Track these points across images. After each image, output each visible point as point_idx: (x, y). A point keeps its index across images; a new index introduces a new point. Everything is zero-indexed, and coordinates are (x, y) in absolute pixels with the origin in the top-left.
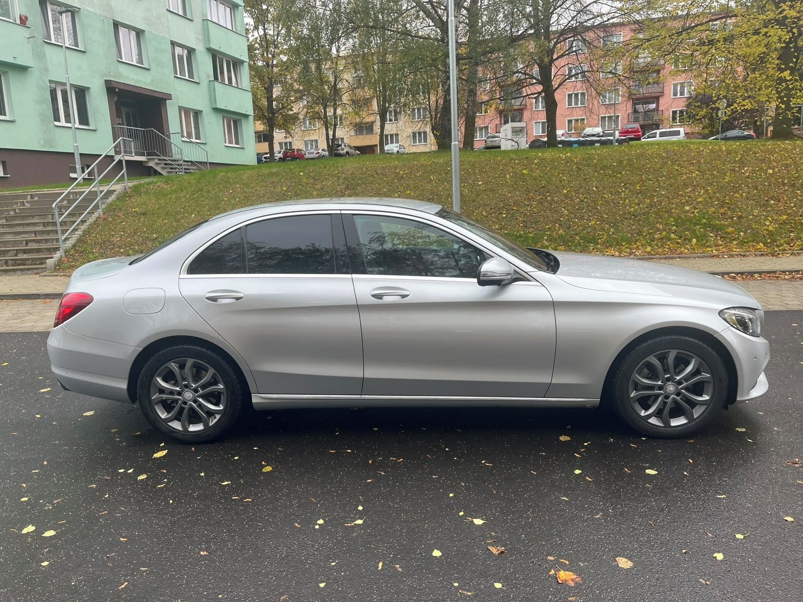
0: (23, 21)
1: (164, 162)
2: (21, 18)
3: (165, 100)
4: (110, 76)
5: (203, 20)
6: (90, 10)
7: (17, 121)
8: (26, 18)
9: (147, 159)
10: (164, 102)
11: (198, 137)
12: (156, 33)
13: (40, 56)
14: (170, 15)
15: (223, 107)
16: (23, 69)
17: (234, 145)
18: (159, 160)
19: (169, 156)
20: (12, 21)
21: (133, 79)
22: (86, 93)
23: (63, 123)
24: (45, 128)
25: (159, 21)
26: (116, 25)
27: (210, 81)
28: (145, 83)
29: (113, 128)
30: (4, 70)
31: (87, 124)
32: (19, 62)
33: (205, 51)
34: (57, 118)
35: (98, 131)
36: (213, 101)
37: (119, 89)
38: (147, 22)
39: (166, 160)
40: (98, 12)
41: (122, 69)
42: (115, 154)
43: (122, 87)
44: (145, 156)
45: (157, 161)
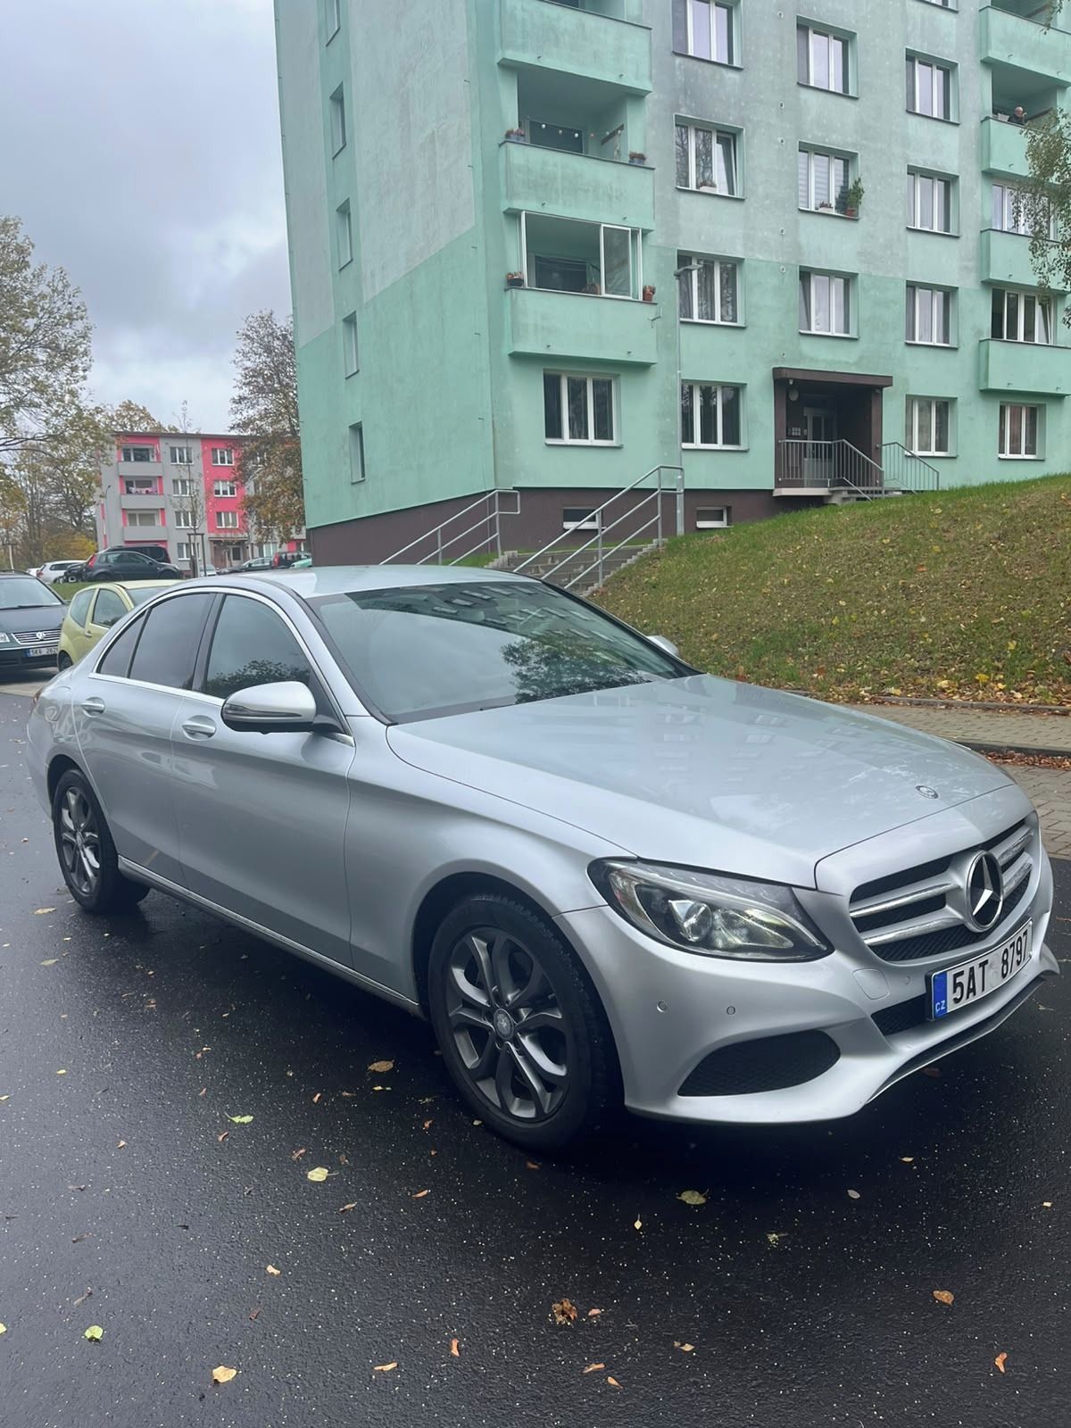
0: (648, 296)
1: (856, 496)
2: (644, 292)
3: (881, 388)
4: (784, 360)
5: (981, 232)
6: (761, 257)
7: (625, 447)
8: (653, 291)
9: (830, 491)
10: (878, 391)
11: (941, 446)
12: (880, 274)
13: (669, 344)
14: (911, 236)
15: (1003, 387)
16: (642, 368)
17: (1023, 456)
18: (849, 492)
19: (876, 485)
20: (631, 298)
21: (824, 361)
22: (741, 393)
23: (698, 443)
24: (666, 454)
25: (889, 252)
26: (805, 275)
27: (981, 341)
28: (847, 363)
29: (777, 445)
30: (615, 372)
31: (737, 442)
32: (637, 357)
33: (977, 287)
34: (688, 437)
35: (751, 452)
36: (982, 377)
37: (795, 380)
38: (863, 258)
39: (857, 492)
40: (774, 259)
41: (807, 347)
42: (776, 487)
43: (800, 377)
44: (827, 487)
45: (845, 494)
